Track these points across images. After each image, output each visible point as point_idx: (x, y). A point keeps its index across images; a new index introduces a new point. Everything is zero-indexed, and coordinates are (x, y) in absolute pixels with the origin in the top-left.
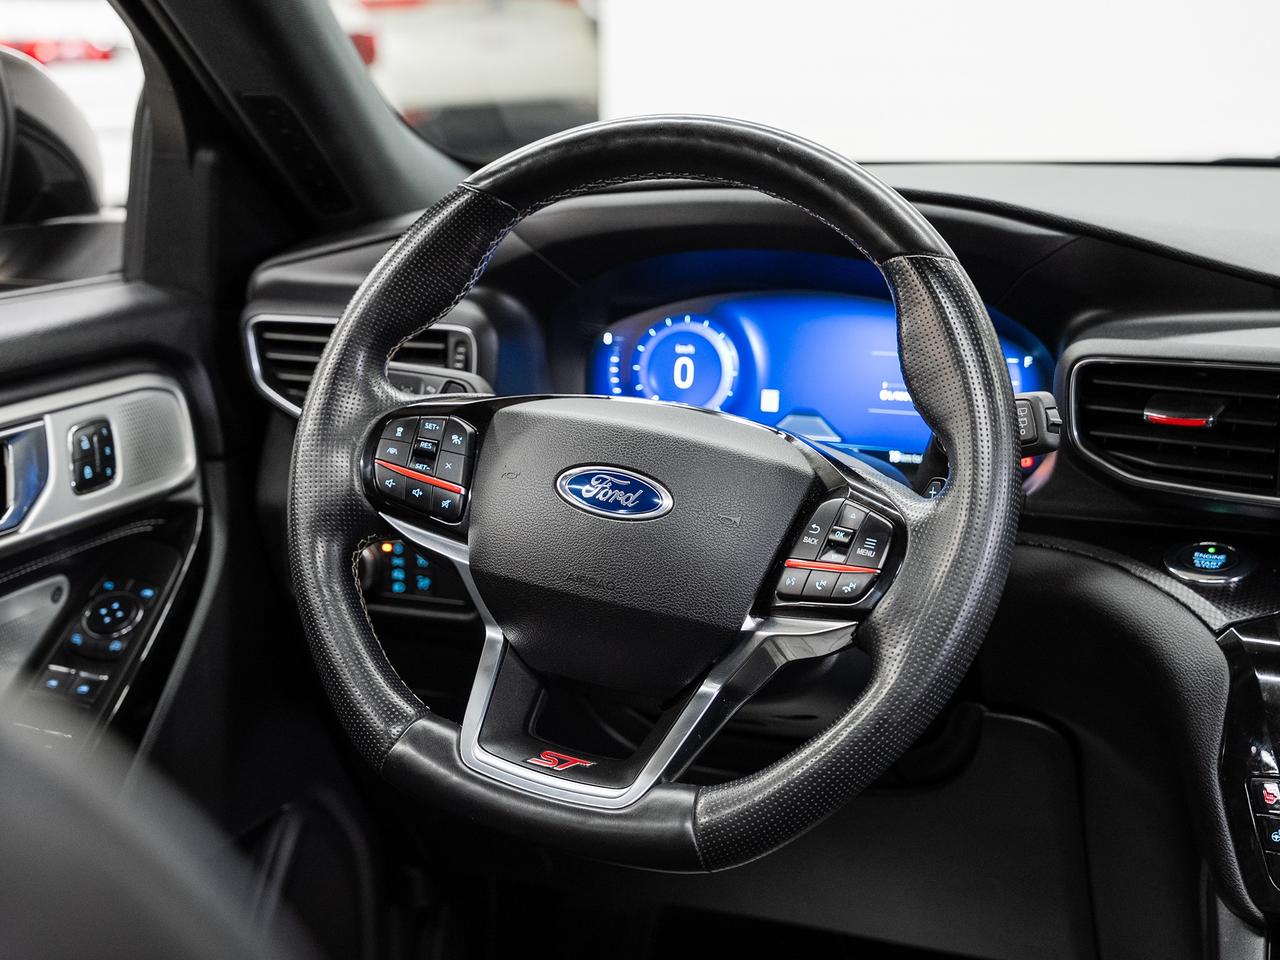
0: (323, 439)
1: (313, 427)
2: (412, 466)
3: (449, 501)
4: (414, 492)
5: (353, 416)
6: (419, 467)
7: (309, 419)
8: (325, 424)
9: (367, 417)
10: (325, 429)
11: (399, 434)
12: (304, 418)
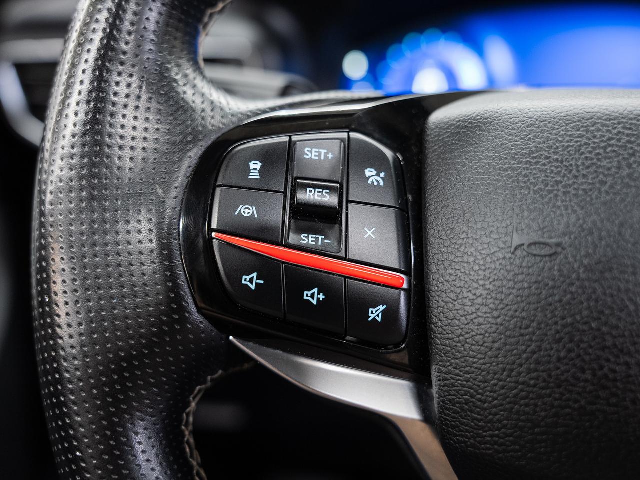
0: (92, 198)
1: (66, 173)
2: (293, 239)
3: (382, 308)
4: (307, 295)
5: (151, 146)
6: (308, 240)
7: (57, 158)
8: (94, 165)
9: (181, 146)
10: (94, 176)
11: (255, 175)
12: (48, 145)
